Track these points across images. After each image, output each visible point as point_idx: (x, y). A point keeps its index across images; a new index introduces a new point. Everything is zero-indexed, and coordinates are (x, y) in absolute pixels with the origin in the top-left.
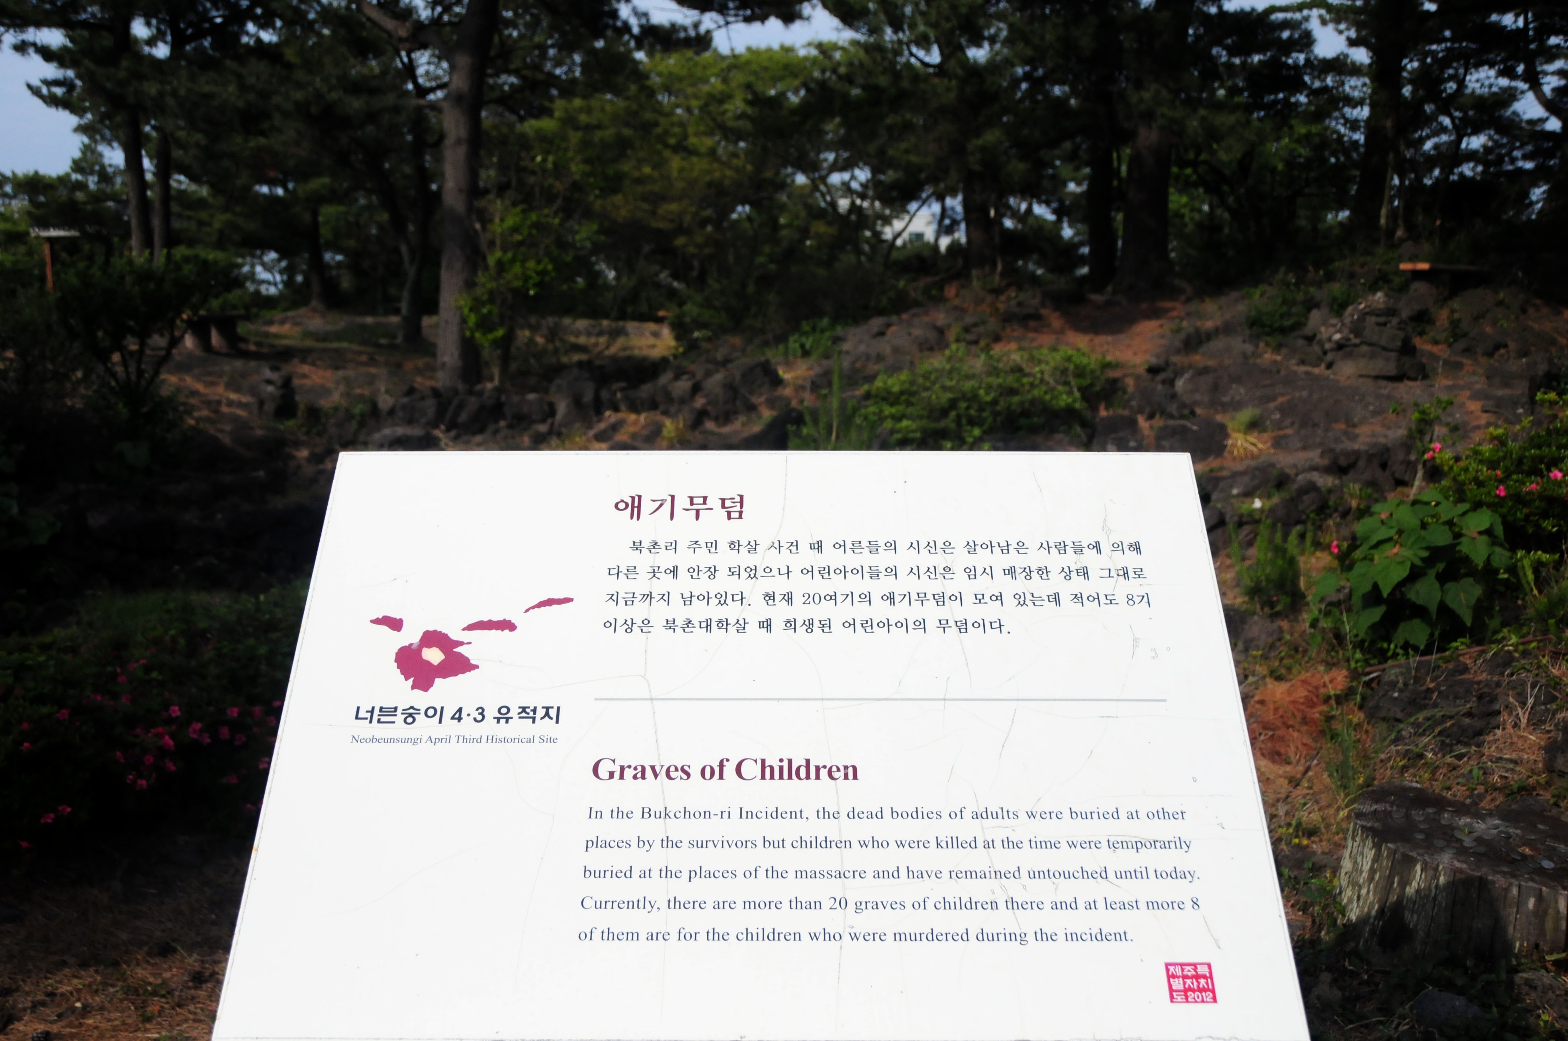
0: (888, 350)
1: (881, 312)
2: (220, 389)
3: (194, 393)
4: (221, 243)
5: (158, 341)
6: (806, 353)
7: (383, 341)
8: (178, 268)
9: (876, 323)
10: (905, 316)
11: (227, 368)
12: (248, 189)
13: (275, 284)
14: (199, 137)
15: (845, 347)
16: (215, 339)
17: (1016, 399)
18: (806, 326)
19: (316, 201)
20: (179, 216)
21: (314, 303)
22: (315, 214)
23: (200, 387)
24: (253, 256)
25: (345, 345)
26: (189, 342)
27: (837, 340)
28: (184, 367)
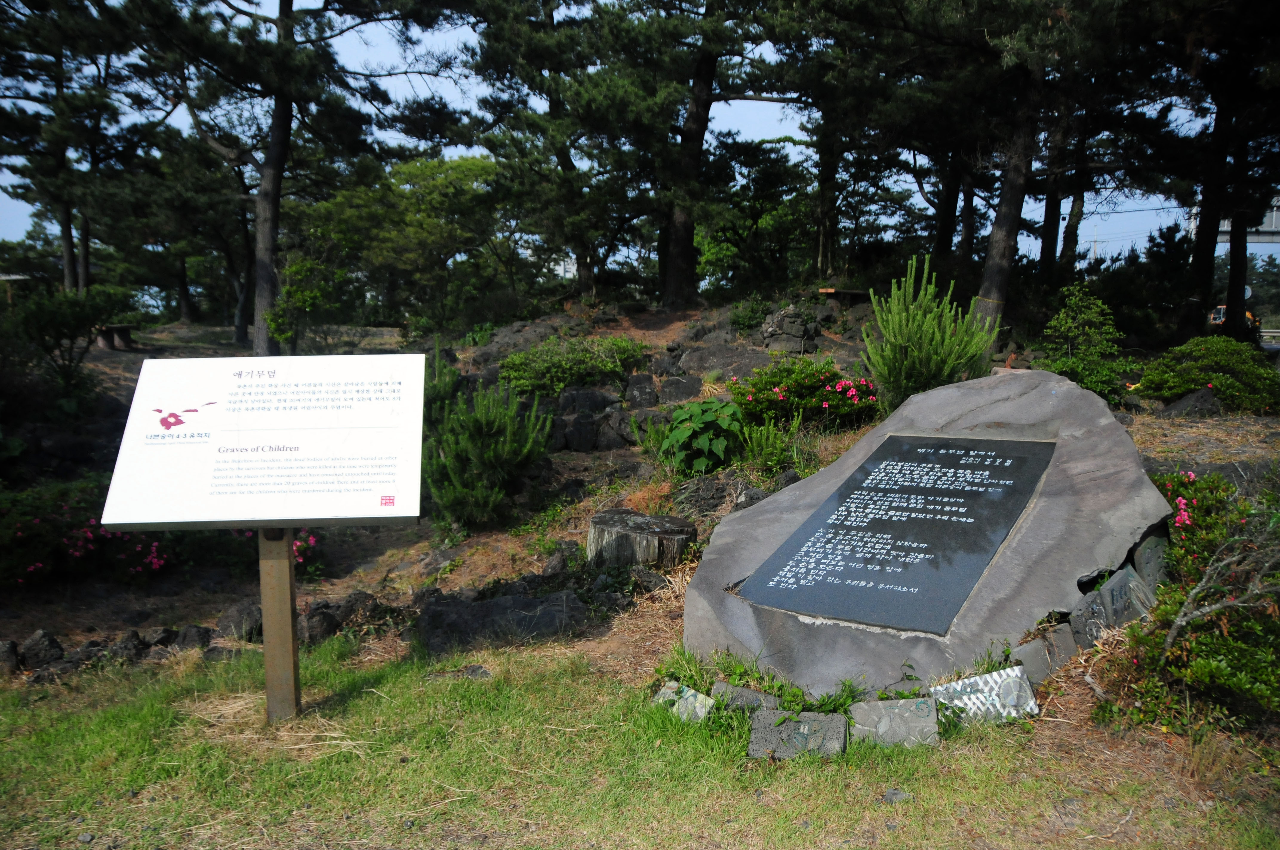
0: (522, 340)
1: (522, 319)
2: (120, 371)
3: (104, 373)
4: (122, 281)
5: (82, 342)
6: (475, 343)
7: (223, 342)
8: (94, 298)
9: (517, 325)
10: (537, 321)
11: (124, 359)
12: (139, 248)
13: (158, 307)
14: (107, 220)
15: (496, 339)
16: (117, 341)
17: (582, 366)
18: (477, 328)
19: (182, 255)
20: (95, 265)
21: (183, 319)
22: (183, 263)
23: (107, 370)
24: (143, 290)
25: (200, 344)
26: (101, 343)
27: (493, 335)
28: (97, 358)
